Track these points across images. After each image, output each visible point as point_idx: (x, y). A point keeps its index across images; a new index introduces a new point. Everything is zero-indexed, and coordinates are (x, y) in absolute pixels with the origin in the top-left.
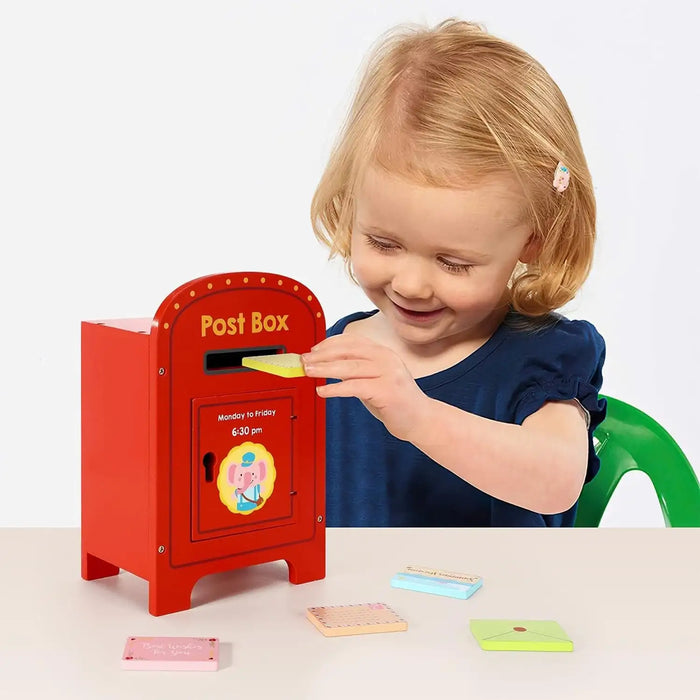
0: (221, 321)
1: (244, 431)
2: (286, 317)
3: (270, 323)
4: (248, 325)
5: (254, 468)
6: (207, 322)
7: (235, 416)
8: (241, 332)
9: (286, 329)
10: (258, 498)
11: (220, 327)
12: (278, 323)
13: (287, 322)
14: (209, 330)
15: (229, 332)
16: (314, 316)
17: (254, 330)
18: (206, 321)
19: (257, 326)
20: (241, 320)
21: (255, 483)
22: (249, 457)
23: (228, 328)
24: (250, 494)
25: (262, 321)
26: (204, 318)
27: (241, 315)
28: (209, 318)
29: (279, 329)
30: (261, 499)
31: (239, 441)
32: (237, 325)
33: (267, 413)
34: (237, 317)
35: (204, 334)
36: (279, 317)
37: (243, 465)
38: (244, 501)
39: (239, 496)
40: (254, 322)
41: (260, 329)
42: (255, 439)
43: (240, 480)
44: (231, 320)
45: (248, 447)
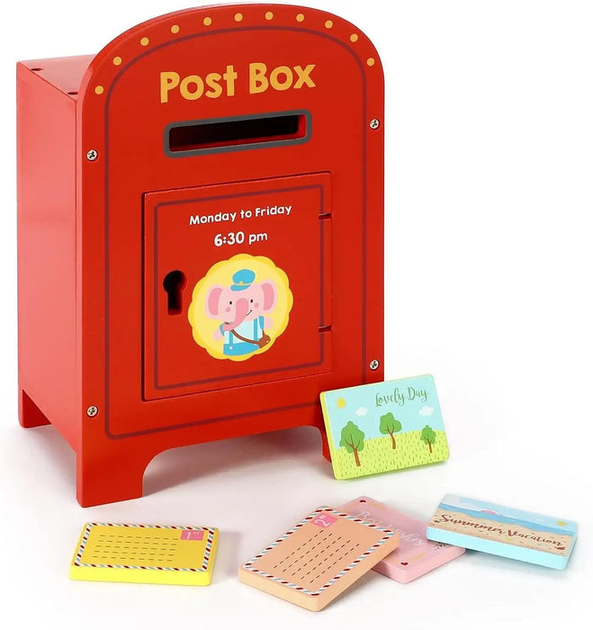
0: (196, 79)
1: (236, 238)
2: (310, 68)
3: (282, 78)
4: (242, 82)
5: (254, 292)
6: (170, 81)
7: (220, 217)
8: (231, 92)
9: (311, 84)
10: (260, 336)
11: (192, 88)
12: (296, 77)
13: (311, 75)
14: (174, 93)
15: (209, 94)
16: (363, 64)
17: (253, 90)
18: (168, 80)
19: (259, 84)
20: (231, 75)
21: (254, 315)
22: (244, 277)
23: (207, 88)
24: (247, 329)
25: (268, 75)
26: (164, 76)
27: (230, 68)
28: (175, 76)
29: (298, 85)
30: (266, 338)
31: (227, 253)
32: (223, 83)
33: (275, 211)
34: (222, 71)
35: (164, 98)
36: (298, 69)
37: (234, 288)
38: (236, 340)
39: (227, 334)
40: (253, 78)
41: (264, 88)
42: (255, 250)
43: (228, 310)
44: (212, 78)
45: (242, 262)
